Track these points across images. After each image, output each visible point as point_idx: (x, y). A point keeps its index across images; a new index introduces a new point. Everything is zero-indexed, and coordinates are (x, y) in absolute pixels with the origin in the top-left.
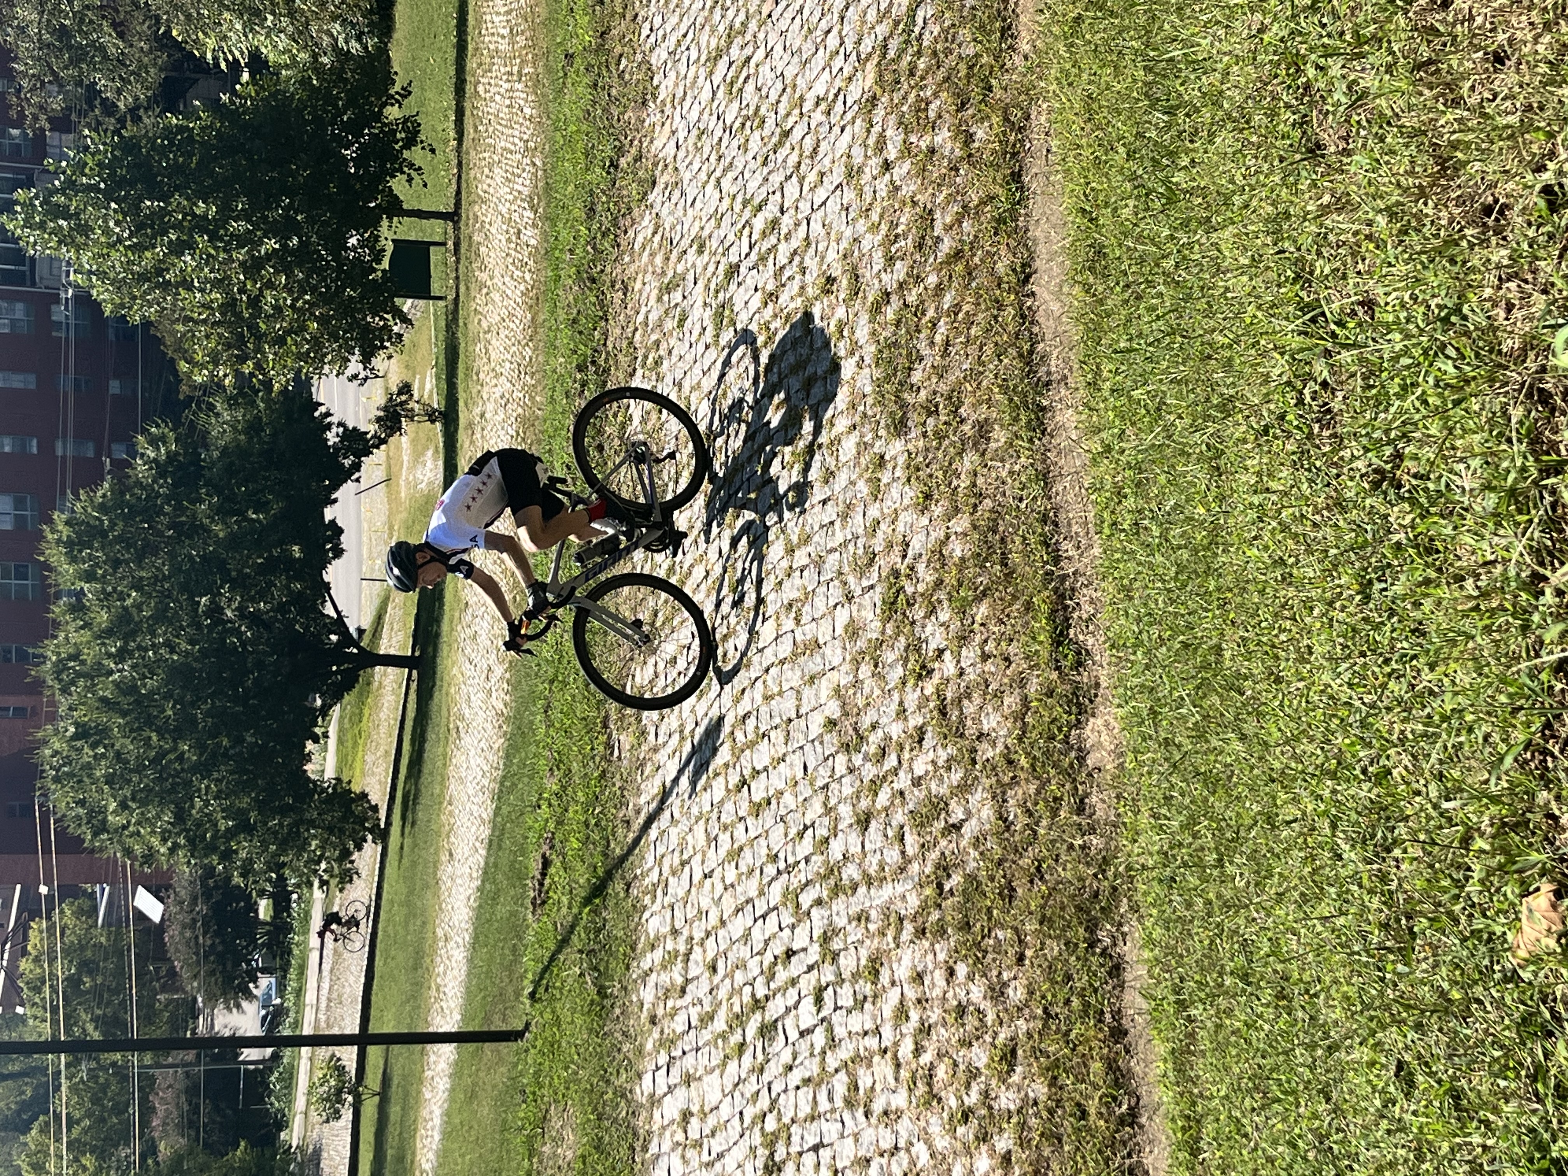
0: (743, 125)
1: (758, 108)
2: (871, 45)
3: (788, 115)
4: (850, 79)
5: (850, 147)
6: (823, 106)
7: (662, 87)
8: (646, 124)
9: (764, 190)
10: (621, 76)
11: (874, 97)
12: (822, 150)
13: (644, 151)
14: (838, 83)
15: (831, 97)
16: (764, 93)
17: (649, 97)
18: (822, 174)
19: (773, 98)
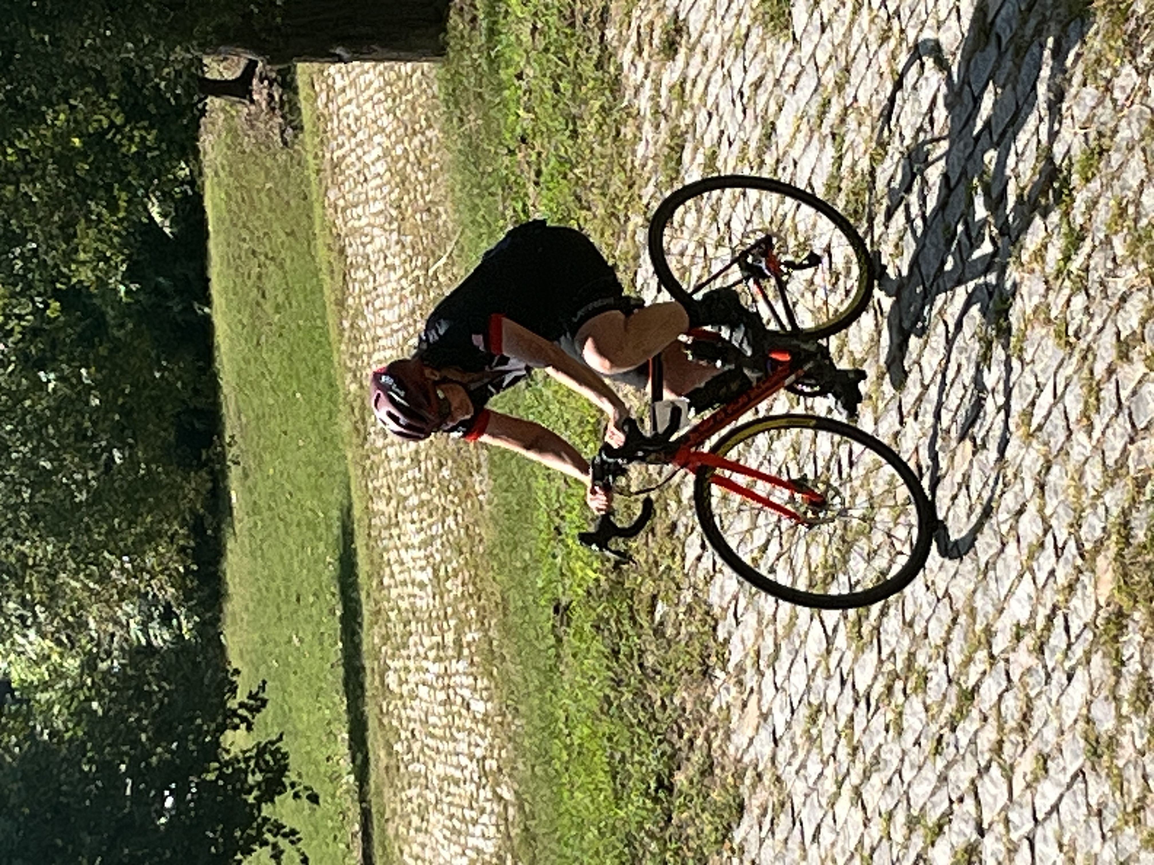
0: (890, 689)
1: (911, 656)
2: (1100, 526)
3: (969, 660)
4: (1071, 588)
5: (1089, 704)
6: (1029, 640)
7: (735, 640)
8: (714, 708)
9: (942, 797)
10: (658, 631)
11: (1120, 614)
12: (1038, 717)
13: (716, 754)
14: (1049, 598)
15: (1040, 622)
16: (918, 630)
17: (714, 659)
18: (1044, 759)
19: (936, 635)
